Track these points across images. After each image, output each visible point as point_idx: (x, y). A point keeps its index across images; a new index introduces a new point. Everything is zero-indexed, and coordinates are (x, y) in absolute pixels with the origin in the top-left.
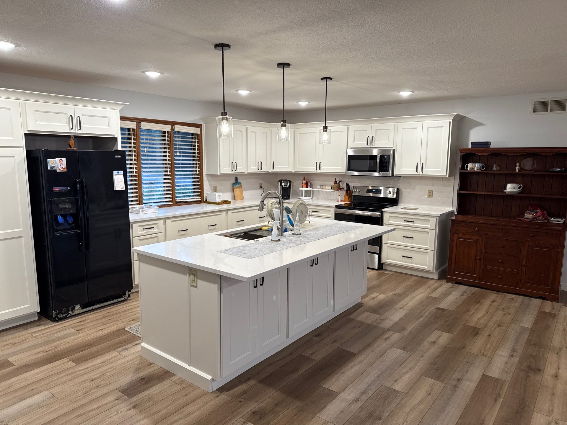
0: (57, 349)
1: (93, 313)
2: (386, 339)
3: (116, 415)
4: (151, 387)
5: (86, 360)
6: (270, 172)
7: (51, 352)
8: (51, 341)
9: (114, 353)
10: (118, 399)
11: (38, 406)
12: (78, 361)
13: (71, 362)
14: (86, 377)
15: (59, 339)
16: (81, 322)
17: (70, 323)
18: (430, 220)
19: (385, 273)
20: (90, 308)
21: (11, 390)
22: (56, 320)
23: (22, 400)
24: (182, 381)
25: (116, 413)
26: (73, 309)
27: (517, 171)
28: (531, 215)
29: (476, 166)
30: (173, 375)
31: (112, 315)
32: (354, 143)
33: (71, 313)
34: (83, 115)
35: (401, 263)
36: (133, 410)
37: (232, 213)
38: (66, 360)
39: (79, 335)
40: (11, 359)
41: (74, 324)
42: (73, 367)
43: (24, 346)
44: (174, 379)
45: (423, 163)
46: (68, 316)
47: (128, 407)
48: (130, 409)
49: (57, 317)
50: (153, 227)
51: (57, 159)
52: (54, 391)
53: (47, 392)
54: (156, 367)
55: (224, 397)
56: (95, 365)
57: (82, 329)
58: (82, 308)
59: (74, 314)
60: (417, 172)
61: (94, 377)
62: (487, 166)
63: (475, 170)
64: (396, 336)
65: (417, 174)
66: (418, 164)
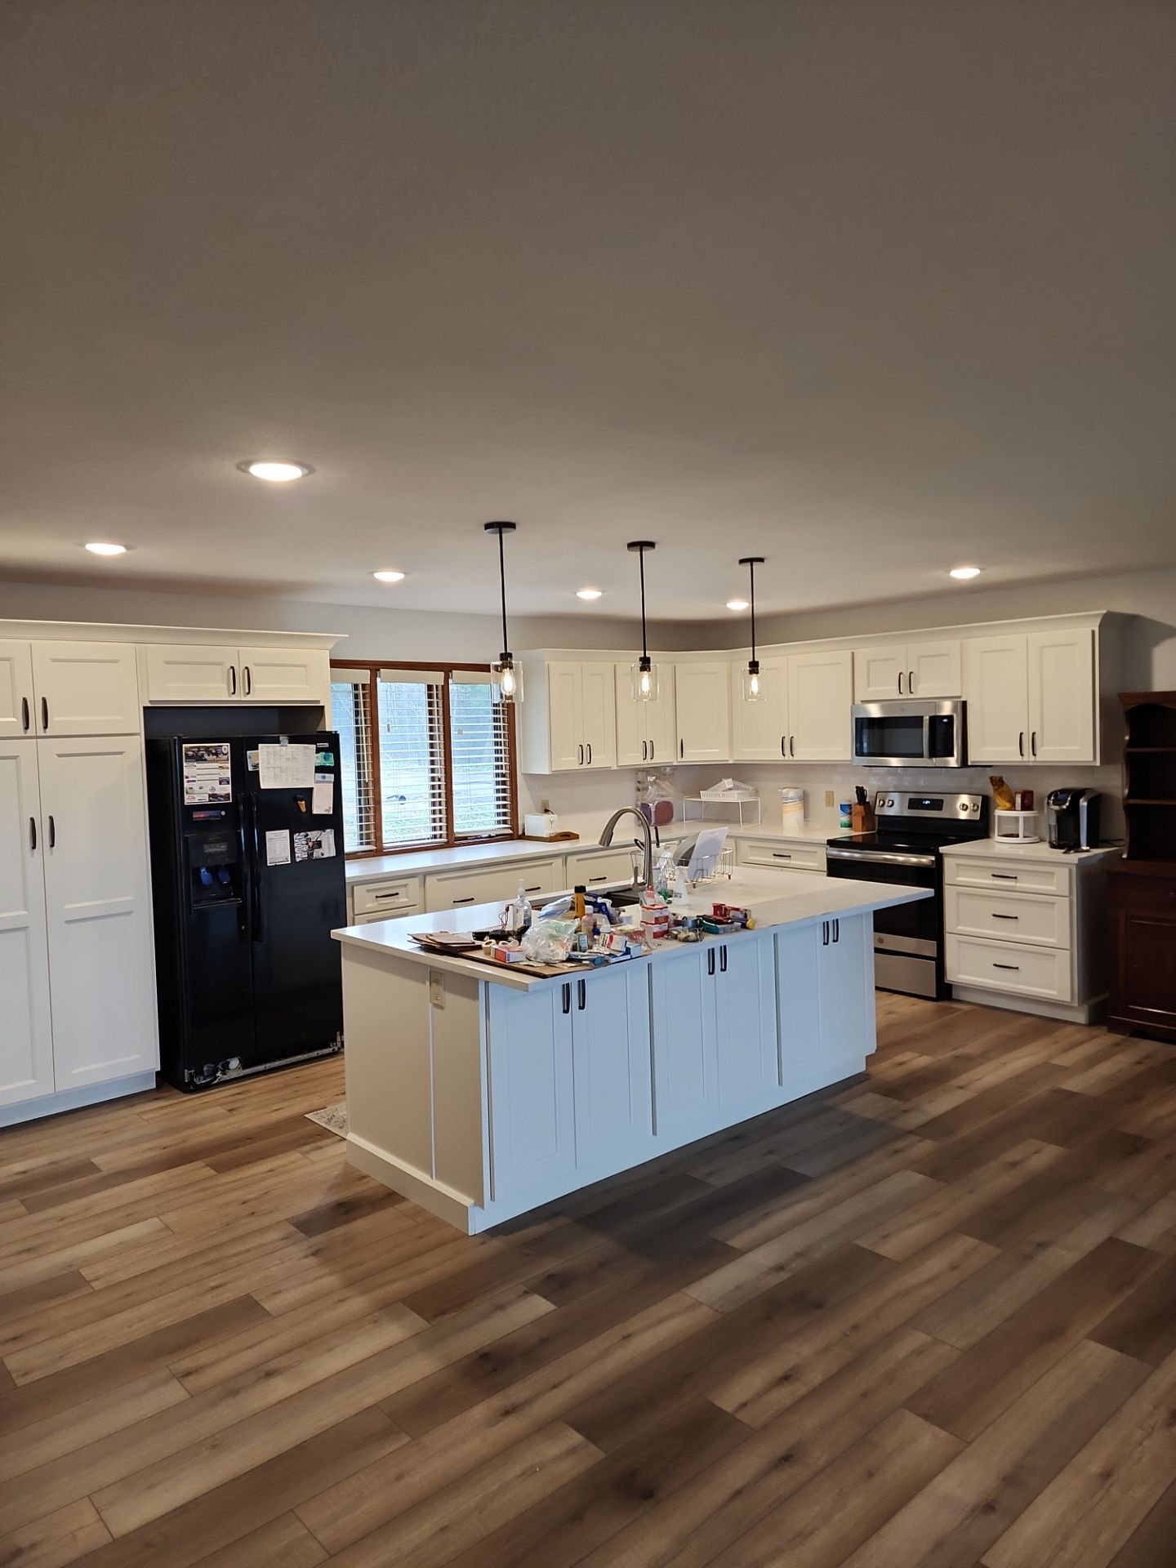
0: (186, 1144)
1: (266, 1077)
2: (897, 1152)
3: (277, 1265)
4: (355, 1219)
5: (237, 1166)
6: (673, 764)
7: (173, 1148)
8: (176, 1130)
9: (294, 1156)
10: (287, 1238)
11: (136, 1244)
12: (221, 1168)
13: (209, 1168)
14: (232, 1196)
15: (193, 1125)
16: (239, 1094)
17: (218, 1096)
18: (1053, 873)
19: (951, 1008)
20: (261, 1068)
21: (90, 1213)
22: (191, 1088)
23: (109, 1230)
24: (419, 1211)
25: (278, 1262)
26: (226, 1068)
30: (403, 1199)
31: (303, 1082)
32: (869, 689)
33: (221, 1075)
34: (256, 665)
35: (992, 982)
36: (312, 1258)
37: (578, 860)
38: (199, 1164)
39: (232, 1119)
40: (96, 1160)
41: (225, 1097)
42: (211, 1178)
43: (124, 1137)
44: (401, 1207)
45: (1034, 733)
46: (216, 1082)
47: (305, 1253)
48: (306, 1257)
49: (191, 1082)
50: (397, 894)
52: (170, 1218)
53: (156, 1220)
54: (372, 1184)
55: (496, 1244)
56: (254, 1175)
57: (239, 1107)
58: (244, 1068)
59: (226, 1077)
60: (1022, 755)
61: (250, 1196)
64: (924, 1147)
65: (1022, 762)
66: (1023, 736)
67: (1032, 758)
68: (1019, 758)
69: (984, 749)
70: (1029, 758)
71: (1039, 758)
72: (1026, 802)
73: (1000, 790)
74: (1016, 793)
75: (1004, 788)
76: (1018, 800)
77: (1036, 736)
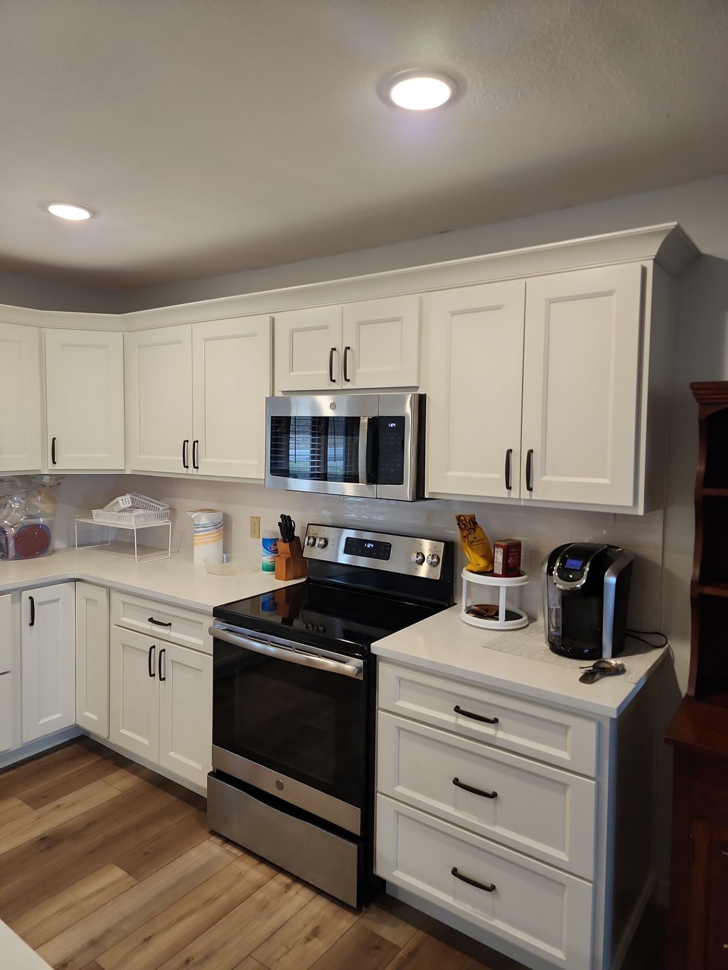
6: (42, 473)
18: (567, 727)
32: (292, 374)
35: (449, 899)
45: (530, 452)
60: (509, 487)
65: (509, 498)
66: (513, 456)
67: (526, 494)
68: (503, 492)
69: (450, 474)
70: (518, 492)
71: (536, 495)
72: (510, 560)
73: (471, 538)
74: (496, 546)
75: (478, 534)
76: (499, 557)
77: (534, 457)
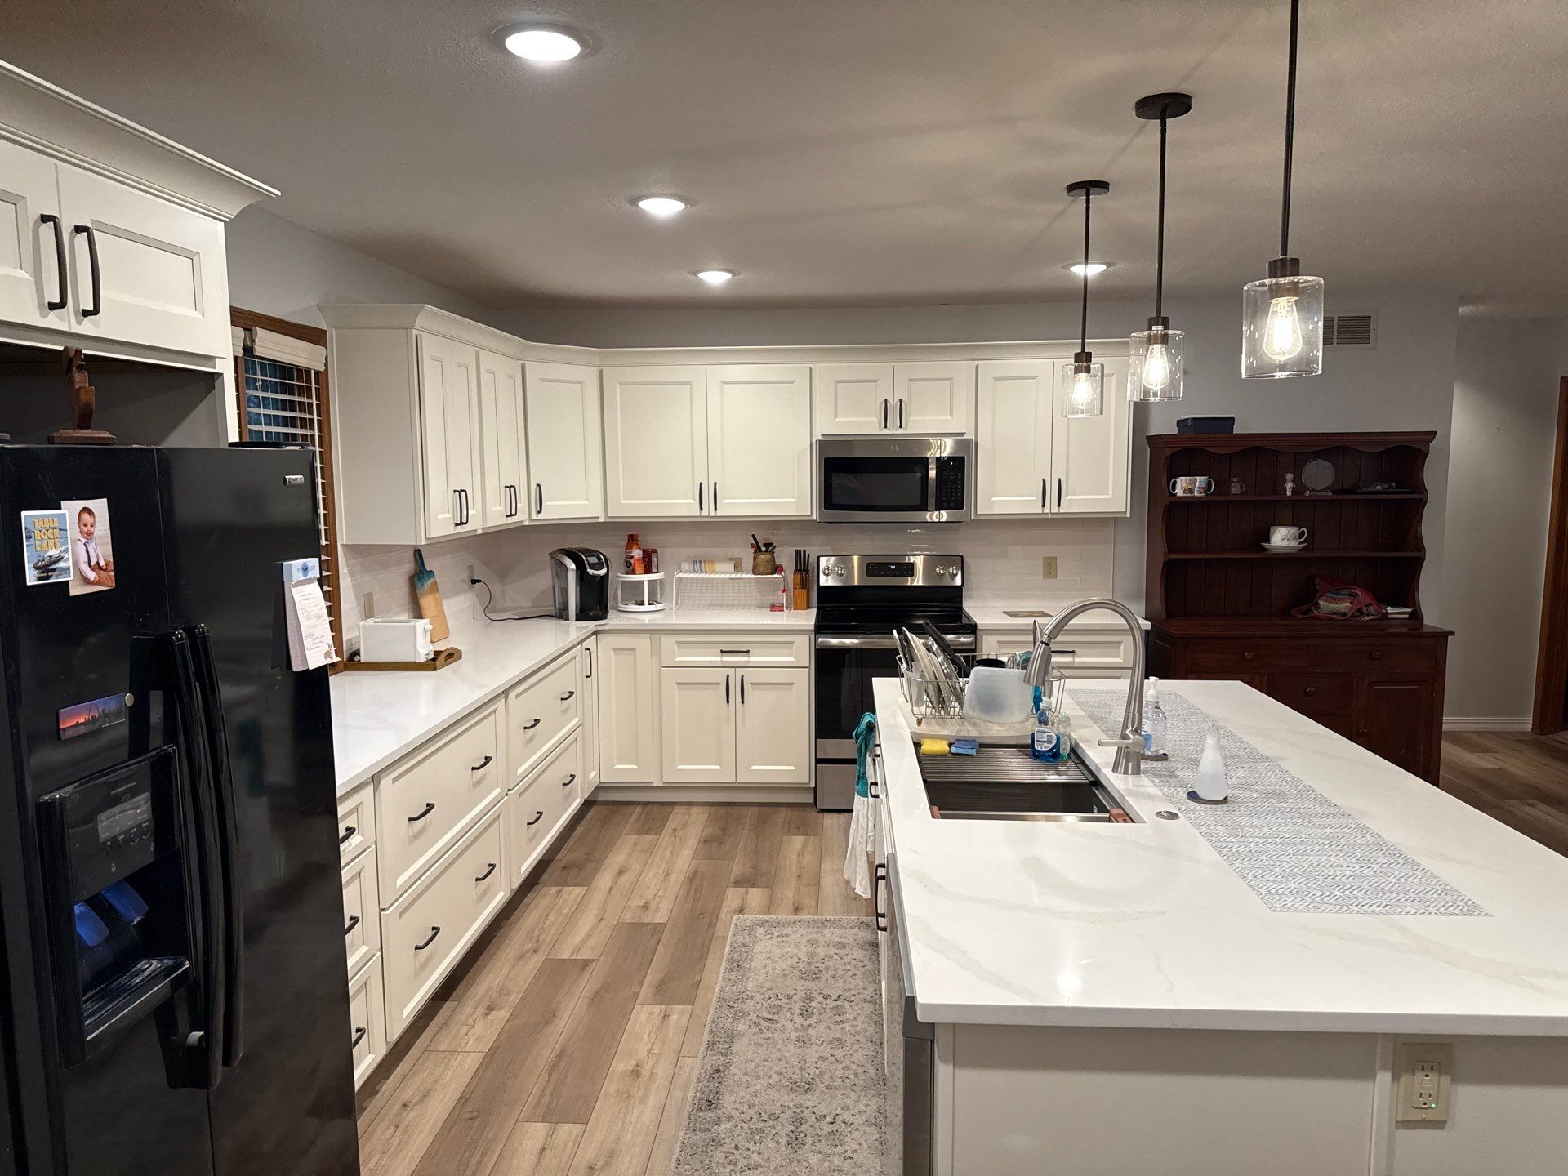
6: (527, 524)
18: (1120, 643)
27: (1289, 493)
28: (1348, 604)
29: (1198, 484)
32: (836, 420)
45: (1059, 480)
50: (352, 830)
51: (71, 508)
62: (1220, 483)
63: (1196, 494)
65: (1045, 513)
66: (1047, 484)
67: (1060, 509)
68: (1041, 510)
69: (995, 499)
71: (1068, 508)
77: (1062, 483)
